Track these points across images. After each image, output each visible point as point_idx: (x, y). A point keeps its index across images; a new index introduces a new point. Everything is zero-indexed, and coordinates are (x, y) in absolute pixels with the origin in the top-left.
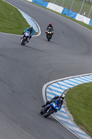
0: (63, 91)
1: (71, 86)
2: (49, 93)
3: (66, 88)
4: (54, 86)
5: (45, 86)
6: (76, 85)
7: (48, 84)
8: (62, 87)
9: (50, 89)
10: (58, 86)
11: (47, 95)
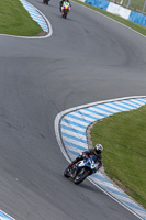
0: (87, 125)
1: (101, 117)
2: (65, 127)
3: (93, 120)
4: (73, 117)
5: (59, 116)
6: (108, 114)
7: (63, 113)
8: (86, 118)
9: (67, 121)
10: (79, 116)
11: (63, 130)
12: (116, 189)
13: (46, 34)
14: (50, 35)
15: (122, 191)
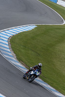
4: (2, 34)
6: (18, 33)
12: (21, 66)
15: (24, 67)
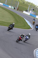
13: (32, 29)
14: (33, 29)
